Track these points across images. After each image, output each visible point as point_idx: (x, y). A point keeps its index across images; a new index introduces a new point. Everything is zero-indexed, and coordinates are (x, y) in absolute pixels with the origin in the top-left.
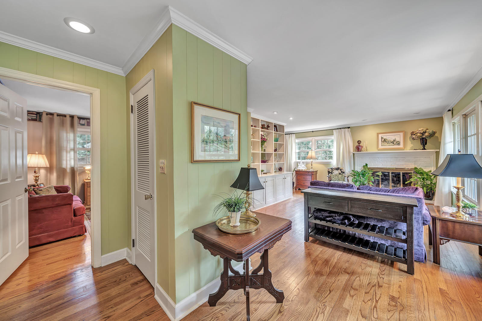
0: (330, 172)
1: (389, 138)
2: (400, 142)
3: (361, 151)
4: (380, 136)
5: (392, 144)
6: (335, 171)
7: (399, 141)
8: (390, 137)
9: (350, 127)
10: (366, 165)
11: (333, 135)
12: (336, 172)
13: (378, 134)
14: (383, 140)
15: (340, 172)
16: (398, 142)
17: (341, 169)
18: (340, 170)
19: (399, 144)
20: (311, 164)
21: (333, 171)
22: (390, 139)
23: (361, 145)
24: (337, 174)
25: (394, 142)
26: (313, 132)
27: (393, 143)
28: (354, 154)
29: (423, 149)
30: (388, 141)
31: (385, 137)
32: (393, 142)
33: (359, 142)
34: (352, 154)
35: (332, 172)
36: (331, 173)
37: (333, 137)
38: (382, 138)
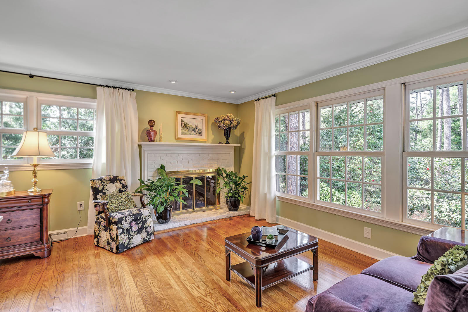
0: (100, 188)
1: (190, 122)
2: (202, 131)
3: (154, 141)
4: (180, 116)
5: (193, 132)
6: (108, 185)
7: (201, 128)
8: (192, 121)
9: (133, 90)
10: (162, 167)
11: (96, 99)
12: (112, 189)
13: (177, 113)
14: (183, 125)
15: (120, 186)
16: (200, 130)
17: (121, 180)
18: (118, 181)
19: (201, 134)
20: (32, 172)
21: (106, 188)
22: (190, 124)
23: (154, 128)
24: (115, 192)
25: (196, 129)
26: (31, 76)
27: (195, 132)
28: (140, 146)
29: (226, 143)
30: (189, 128)
31: (185, 120)
32: (194, 130)
33: (152, 123)
34: (136, 147)
35: (103, 189)
36: (102, 191)
37: (96, 104)
38: (182, 121)
